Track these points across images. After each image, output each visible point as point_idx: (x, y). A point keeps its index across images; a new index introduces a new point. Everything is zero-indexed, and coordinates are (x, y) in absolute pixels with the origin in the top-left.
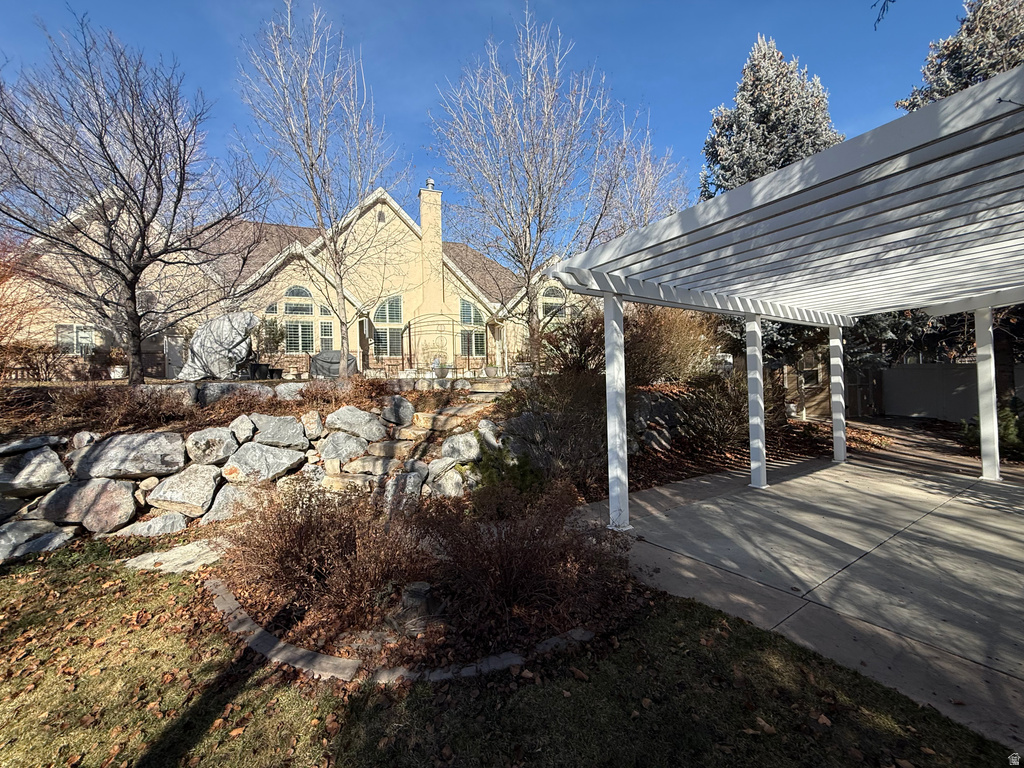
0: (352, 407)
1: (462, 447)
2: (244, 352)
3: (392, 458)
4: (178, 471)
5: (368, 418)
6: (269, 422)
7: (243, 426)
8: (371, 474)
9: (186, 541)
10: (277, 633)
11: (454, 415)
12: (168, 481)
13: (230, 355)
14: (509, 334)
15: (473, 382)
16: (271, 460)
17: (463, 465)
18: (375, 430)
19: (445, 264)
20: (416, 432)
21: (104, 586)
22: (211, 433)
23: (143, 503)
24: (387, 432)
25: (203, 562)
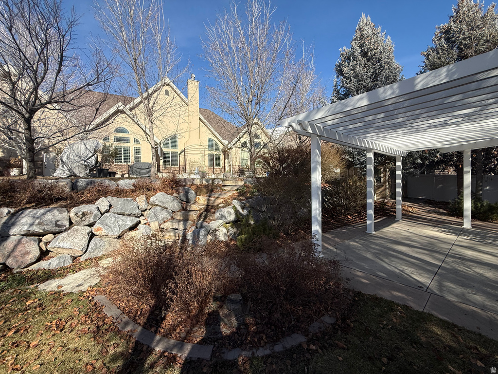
0: (163, 193)
1: (227, 215)
2: (94, 162)
3: (188, 220)
4: (65, 230)
5: (172, 199)
6: (118, 201)
7: (102, 204)
8: (177, 229)
9: (75, 271)
10: (153, 329)
11: (218, 198)
12: (61, 236)
13: (86, 163)
14: (233, 156)
15: (223, 180)
16: (120, 223)
17: (227, 224)
18: (175, 205)
19: (200, 119)
20: (199, 207)
21: (28, 303)
22: (84, 208)
23: (45, 249)
24: (182, 207)
25: (89, 284)
